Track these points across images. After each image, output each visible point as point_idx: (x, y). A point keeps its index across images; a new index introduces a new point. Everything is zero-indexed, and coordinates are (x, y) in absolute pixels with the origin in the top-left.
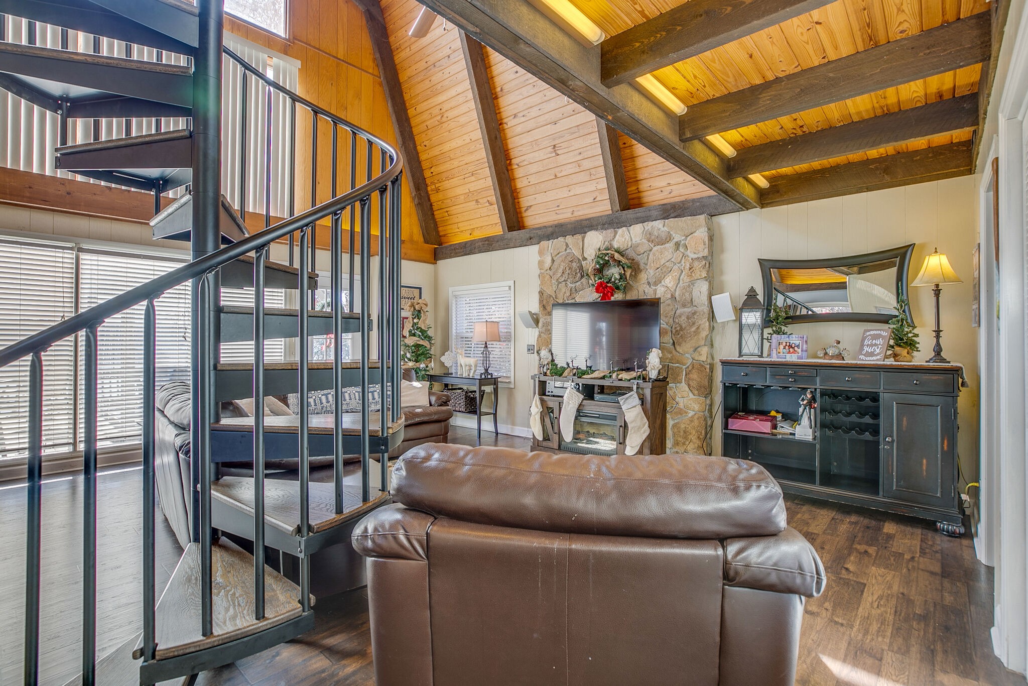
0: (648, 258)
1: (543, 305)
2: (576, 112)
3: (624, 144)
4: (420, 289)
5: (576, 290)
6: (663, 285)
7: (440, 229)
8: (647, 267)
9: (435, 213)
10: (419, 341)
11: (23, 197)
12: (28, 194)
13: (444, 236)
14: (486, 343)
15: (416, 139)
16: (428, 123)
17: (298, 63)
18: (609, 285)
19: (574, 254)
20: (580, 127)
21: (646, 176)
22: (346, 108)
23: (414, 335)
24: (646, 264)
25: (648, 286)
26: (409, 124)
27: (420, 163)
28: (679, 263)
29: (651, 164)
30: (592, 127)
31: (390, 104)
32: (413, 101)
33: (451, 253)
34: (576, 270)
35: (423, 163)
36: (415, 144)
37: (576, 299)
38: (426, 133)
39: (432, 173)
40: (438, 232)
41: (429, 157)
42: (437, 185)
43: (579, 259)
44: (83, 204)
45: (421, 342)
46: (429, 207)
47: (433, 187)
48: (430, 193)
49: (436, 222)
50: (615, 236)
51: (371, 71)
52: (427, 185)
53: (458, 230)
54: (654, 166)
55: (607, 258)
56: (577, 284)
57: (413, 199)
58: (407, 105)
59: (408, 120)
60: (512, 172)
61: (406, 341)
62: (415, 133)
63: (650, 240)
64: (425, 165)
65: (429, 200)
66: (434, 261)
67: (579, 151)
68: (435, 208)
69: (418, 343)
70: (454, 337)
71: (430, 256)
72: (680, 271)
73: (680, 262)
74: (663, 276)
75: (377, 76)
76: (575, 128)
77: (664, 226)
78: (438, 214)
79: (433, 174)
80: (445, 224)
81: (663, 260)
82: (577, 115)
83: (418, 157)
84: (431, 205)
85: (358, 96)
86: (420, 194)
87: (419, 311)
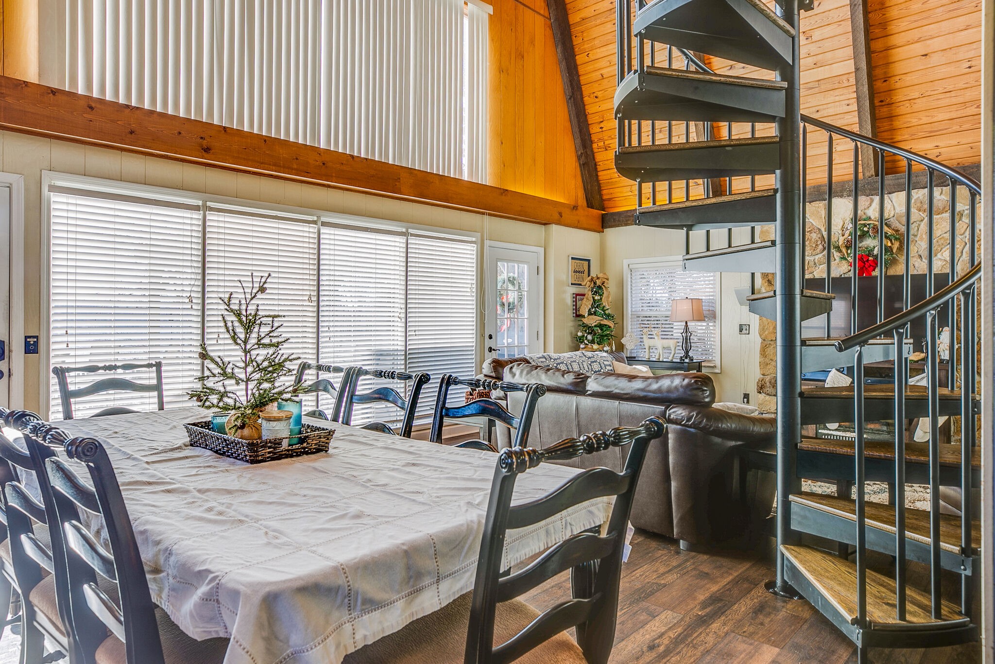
0: (918, 229)
1: (768, 280)
2: (819, 65)
3: (882, 101)
4: (589, 261)
5: (815, 264)
6: (940, 259)
7: (604, 192)
8: (917, 239)
9: (600, 174)
10: (601, 320)
11: (292, 169)
12: (295, 166)
13: (609, 200)
14: (686, 323)
15: (583, 89)
16: (603, 72)
17: (490, 9)
18: (870, 258)
19: (813, 224)
20: (822, 82)
21: (906, 137)
22: (523, 57)
23: (595, 313)
24: (916, 236)
25: (919, 260)
26: (577, 72)
27: (586, 116)
28: (961, 235)
29: (916, 124)
30: (839, 83)
31: (559, 50)
32: (586, 46)
33: (627, 221)
34: (817, 241)
35: (589, 117)
36: (582, 94)
37: (814, 273)
38: (600, 82)
39: (601, 128)
40: (601, 195)
41: (600, 109)
42: (607, 142)
43: (819, 230)
44: (334, 175)
45: (605, 322)
46: (593, 166)
47: (601, 144)
48: (595, 150)
49: (600, 184)
50: (870, 205)
51: (542, 12)
52: (592, 142)
53: (631, 194)
54: (919, 127)
55: (866, 229)
56: (817, 257)
57: (579, 158)
58: (576, 50)
59: (576, 67)
60: (719, 130)
61: (585, 321)
62: (582, 82)
63: (921, 209)
64: (591, 119)
65: (594, 159)
66: (601, 230)
67: (817, 108)
68: (599, 168)
69: (602, 323)
70: (630, 316)
71: (597, 224)
72: (964, 244)
73: (964, 233)
74: (940, 249)
75: (547, 18)
76: (814, 83)
77: (941, 194)
78: (604, 175)
79: (603, 129)
80: (613, 187)
81: (940, 230)
82: (820, 69)
83: (585, 110)
84: (596, 165)
85: (532, 42)
86: (586, 152)
87: (600, 287)
